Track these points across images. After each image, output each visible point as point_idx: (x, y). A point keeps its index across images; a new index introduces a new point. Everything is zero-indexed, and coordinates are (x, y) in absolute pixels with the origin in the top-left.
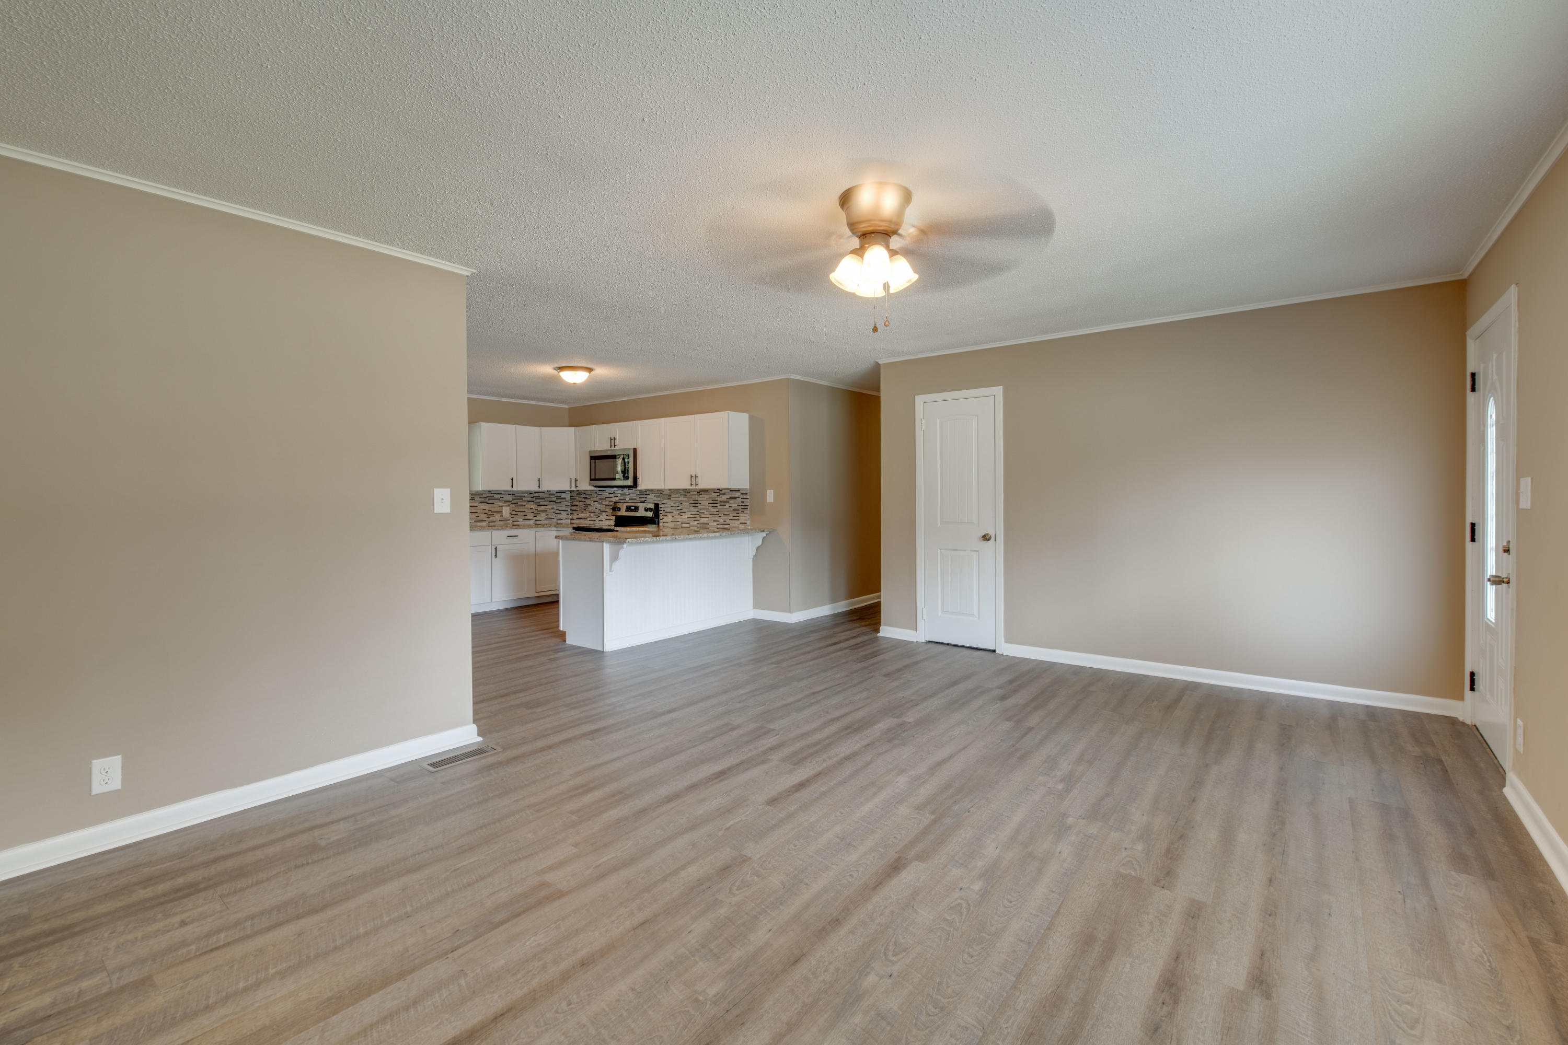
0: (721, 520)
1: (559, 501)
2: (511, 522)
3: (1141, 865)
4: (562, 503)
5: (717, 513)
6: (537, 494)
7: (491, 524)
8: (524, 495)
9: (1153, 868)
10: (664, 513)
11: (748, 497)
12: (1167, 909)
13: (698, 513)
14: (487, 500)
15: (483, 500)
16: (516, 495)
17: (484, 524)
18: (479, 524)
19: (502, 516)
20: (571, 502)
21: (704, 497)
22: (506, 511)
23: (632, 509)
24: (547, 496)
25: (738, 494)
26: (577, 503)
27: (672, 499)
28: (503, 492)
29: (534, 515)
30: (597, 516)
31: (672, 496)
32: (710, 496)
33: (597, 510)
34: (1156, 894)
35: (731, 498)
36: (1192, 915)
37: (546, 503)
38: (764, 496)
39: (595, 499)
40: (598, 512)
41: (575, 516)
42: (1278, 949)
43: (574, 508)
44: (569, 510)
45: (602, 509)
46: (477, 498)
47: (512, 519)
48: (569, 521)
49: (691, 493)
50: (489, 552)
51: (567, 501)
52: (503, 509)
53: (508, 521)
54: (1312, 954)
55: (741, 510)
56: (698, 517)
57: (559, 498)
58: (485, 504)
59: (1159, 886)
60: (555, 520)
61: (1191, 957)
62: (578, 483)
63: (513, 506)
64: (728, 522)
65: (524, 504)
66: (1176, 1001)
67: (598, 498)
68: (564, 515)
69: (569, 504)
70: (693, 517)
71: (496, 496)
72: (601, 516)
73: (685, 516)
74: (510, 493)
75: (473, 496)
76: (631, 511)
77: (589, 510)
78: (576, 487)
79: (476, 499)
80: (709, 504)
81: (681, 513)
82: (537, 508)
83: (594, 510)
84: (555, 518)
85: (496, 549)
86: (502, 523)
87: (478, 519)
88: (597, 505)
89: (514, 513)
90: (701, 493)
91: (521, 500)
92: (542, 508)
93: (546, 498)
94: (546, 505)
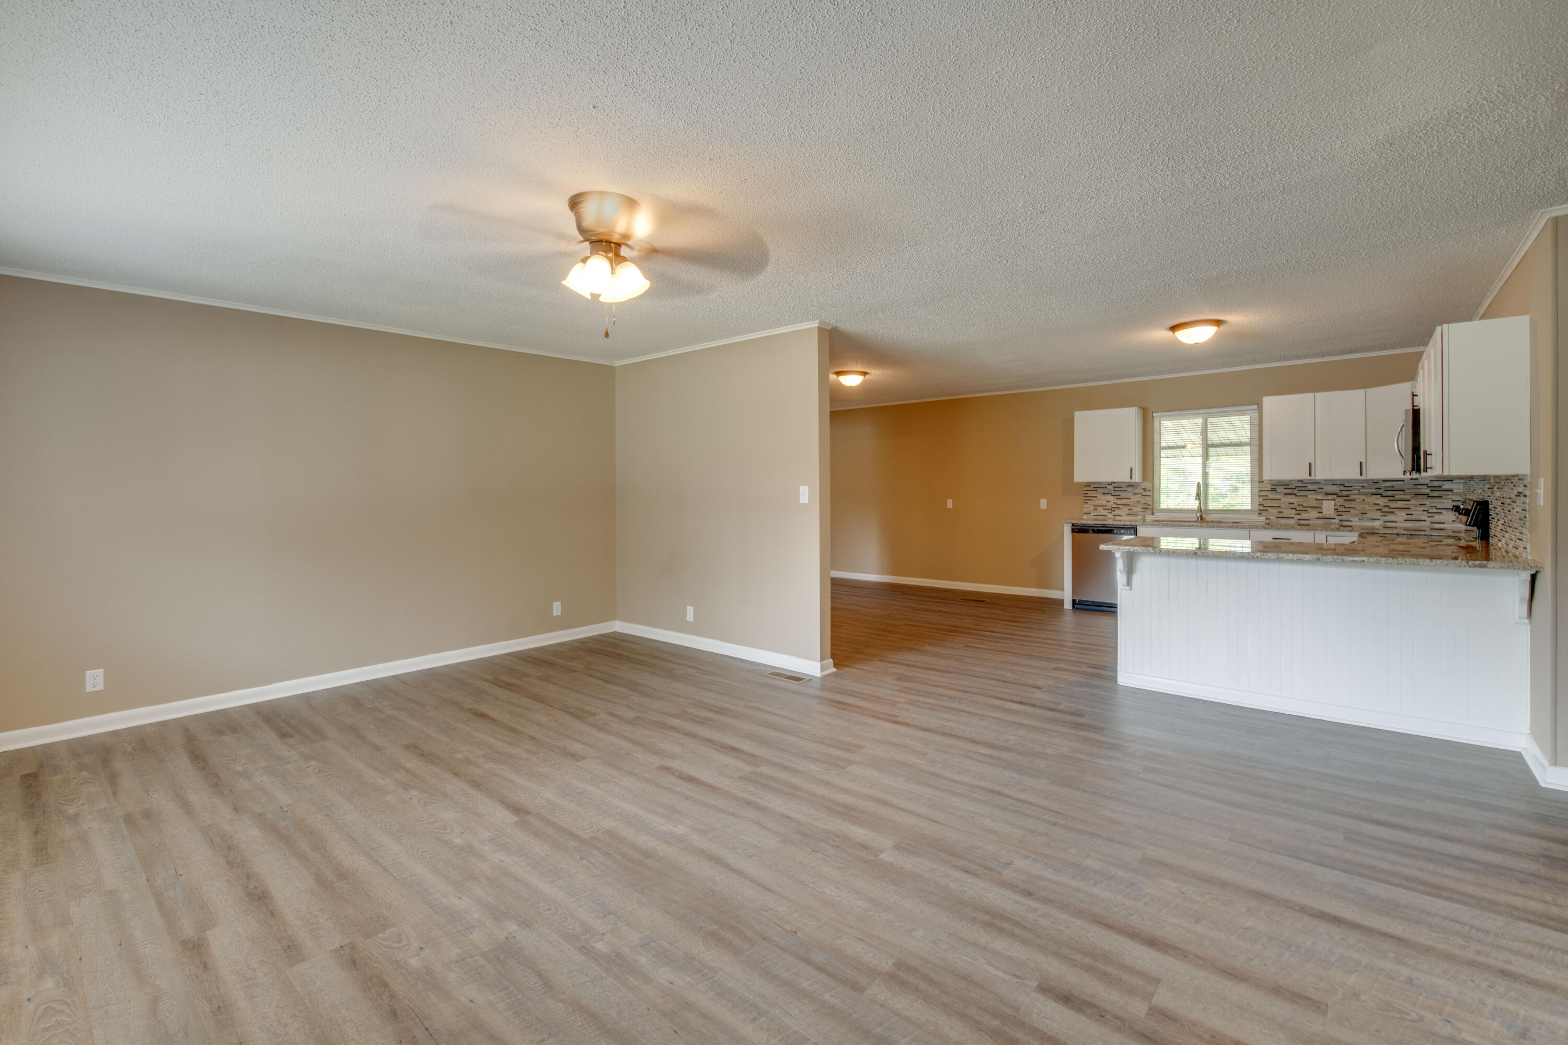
1: (1436, 494)
2: (1337, 521)
3: (386, 947)
4: (1444, 497)
6: (1388, 484)
7: (1302, 522)
9: (372, 955)
12: (317, 934)
14: (1295, 492)
15: (1289, 491)
16: (1346, 485)
17: (1292, 522)
18: (1283, 521)
19: (1322, 513)
22: (1328, 507)
28: (1323, 482)
29: (1382, 514)
34: (340, 938)
36: (291, 947)
37: (1406, 497)
42: (193, 981)
46: (1280, 489)
47: (1339, 517)
52: (1322, 504)
53: (1332, 521)
54: (157, 1003)
57: (1438, 489)
58: (1294, 496)
59: (346, 945)
61: (263, 922)
63: (1340, 500)
65: (1362, 497)
66: (249, 894)
71: (1310, 487)
75: (1275, 487)
79: (1278, 491)
82: (1387, 504)
86: (1321, 522)
87: (1282, 515)
89: (1342, 509)
92: (1399, 505)
93: (1407, 489)
94: (1409, 501)
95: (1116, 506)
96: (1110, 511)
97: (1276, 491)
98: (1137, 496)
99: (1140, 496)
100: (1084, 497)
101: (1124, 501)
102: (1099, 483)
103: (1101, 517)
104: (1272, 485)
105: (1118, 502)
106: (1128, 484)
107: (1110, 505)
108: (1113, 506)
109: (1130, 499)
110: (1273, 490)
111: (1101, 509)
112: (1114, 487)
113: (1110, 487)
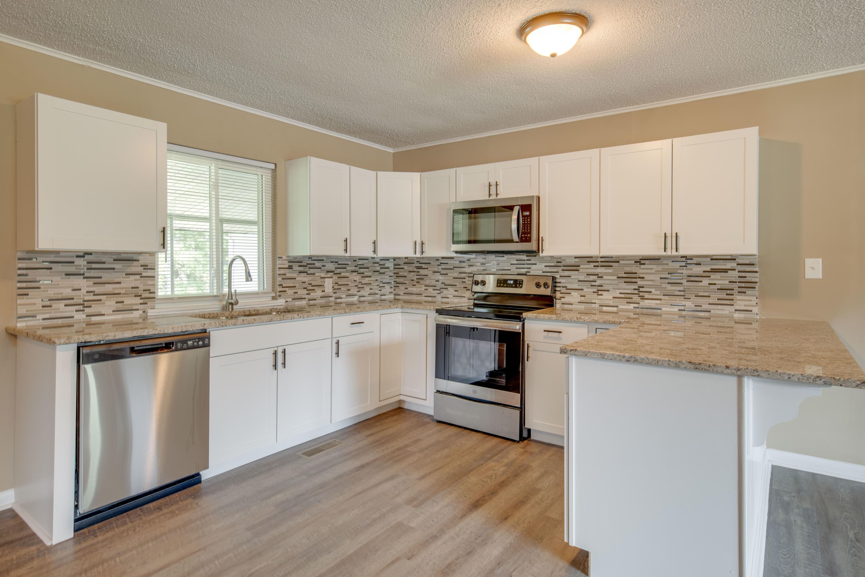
0: (689, 304)
1: (382, 271)
2: (332, 299)
4: (386, 273)
5: (682, 293)
6: (361, 262)
7: (311, 303)
8: (347, 263)
10: (564, 290)
11: (756, 269)
13: (636, 292)
14: (307, 269)
15: (302, 269)
16: (339, 263)
17: (303, 302)
19: (324, 291)
20: (396, 272)
21: (652, 269)
22: (328, 285)
23: (510, 284)
24: (371, 265)
25: (729, 265)
26: (405, 274)
27: (581, 270)
28: (325, 259)
29: (358, 290)
30: (439, 292)
31: (582, 266)
32: (665, 267)
33: (439, 283)
35: (713, 271)
37: (370, 274)
38: (800, 268)
39: (436, 269)
40: (439, 285)
41: (401, 289)
43: (401, 280)
44: (393, 283)
45: (447, 282)
46: (296, 267)
47: (334, 295)
48: (392, 296)
49: (621, 262)
50: (328, 347)
51: (390, 271)
52: (324, 281)
55: (737, 290)
56: (636, 298)
57: (383, 267)
58: (305, 274)
60: (379, 296)
62: (426, 248)
63: (335, 277)
64: (706, 307)
65: (347, 274)
67: (440, 267)
68: (387, 289)
69: (393, 275)
70: (627, 298)
71: (318, 264)
72: (445, 292)
73: (607, 297)
74: (333, 260)
75: (291, 264)
76: (507, 287)
77: (425, 282)
78: (422, 252)
80: (661, 278)
81: (599, 290)
82: (360, 281)
83: (434, 283)
84: (379, 292)
85: (338, 343)
86: (323, 301)
87: (297, 296)
88: (438, 276)
89: (336, 287)
90: (642, 262)
91: (344, 270)
92: (366, 281)
93: (370, 267)
94: (371, 277)
95: (92, 298)
96: (81, 307)
97: (292, 268)
98: (132, 277)
99: (138, 277)
100: (19, 282)
101: (109, 288)
102: (57, 253)
103: (60, 321)
104: (289, 262)
105: (98, 289)
106: (115, 257)
107: (82, 296)
108: (86, 298)
109: (120, 283)
110: (290, 267)
111: (61, 305)
112: (88, 263)
113: (81, 262)
